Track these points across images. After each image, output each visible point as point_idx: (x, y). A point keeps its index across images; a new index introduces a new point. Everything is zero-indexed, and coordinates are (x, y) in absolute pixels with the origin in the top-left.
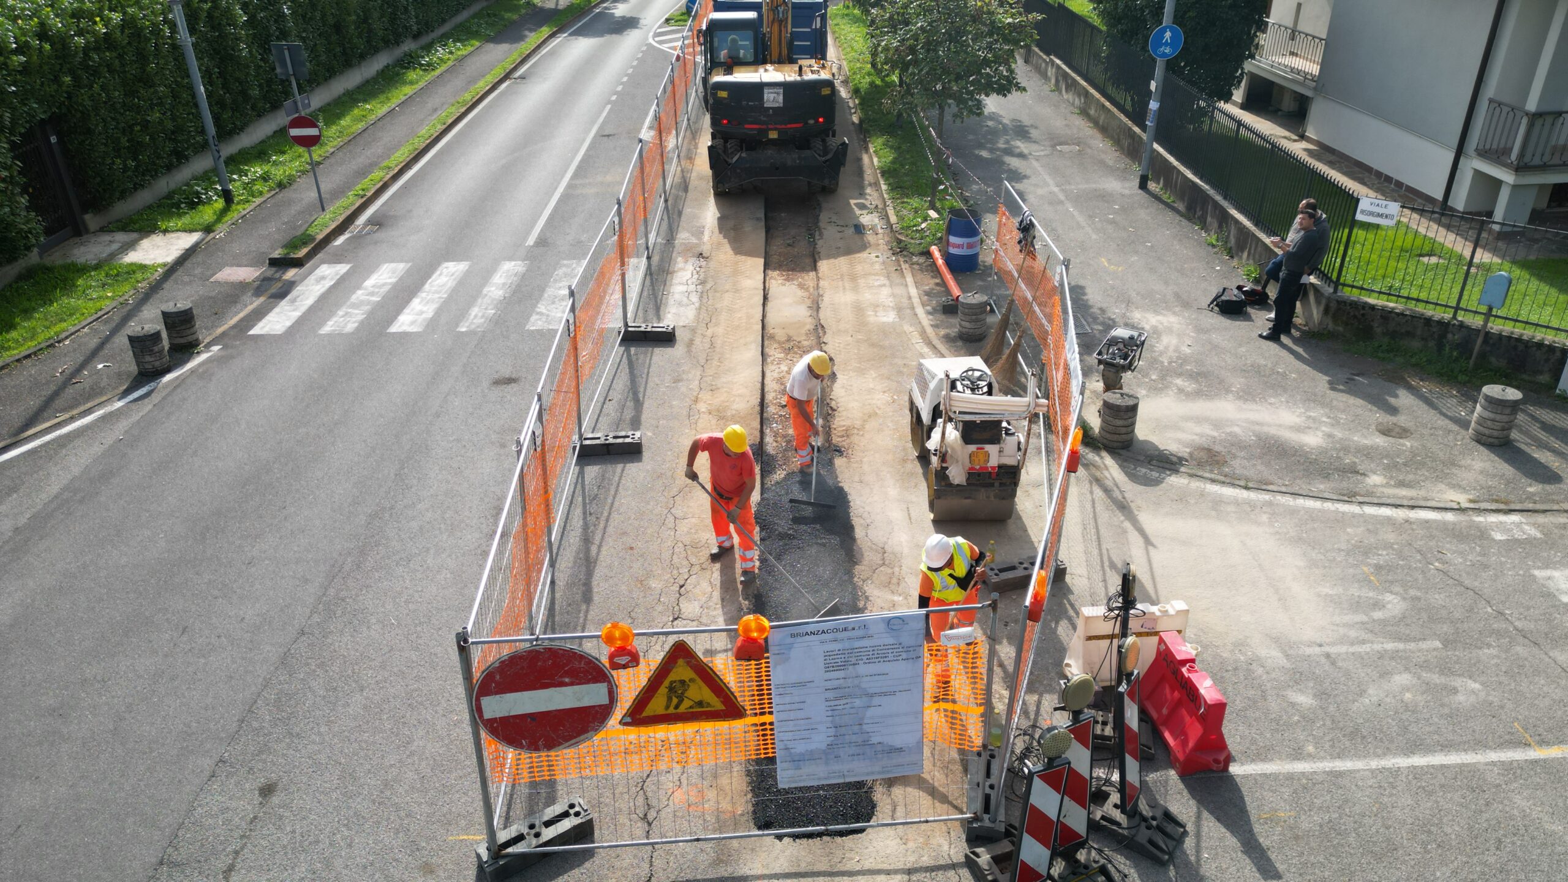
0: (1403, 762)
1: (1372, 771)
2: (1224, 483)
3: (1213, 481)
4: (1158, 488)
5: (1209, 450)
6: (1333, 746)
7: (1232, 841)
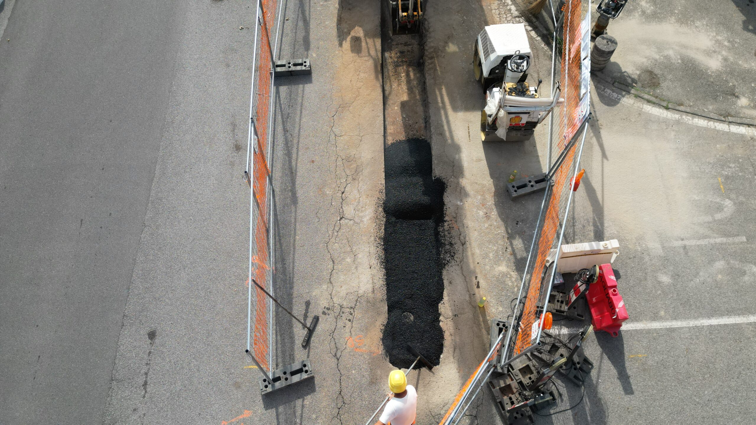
0: (706, 322)
1: (689, 328)
2: (654, 103)
3: (649, 101)
4: (615, 108)
5: (651, 73)
6: (674, 312)
7: (614, 372)
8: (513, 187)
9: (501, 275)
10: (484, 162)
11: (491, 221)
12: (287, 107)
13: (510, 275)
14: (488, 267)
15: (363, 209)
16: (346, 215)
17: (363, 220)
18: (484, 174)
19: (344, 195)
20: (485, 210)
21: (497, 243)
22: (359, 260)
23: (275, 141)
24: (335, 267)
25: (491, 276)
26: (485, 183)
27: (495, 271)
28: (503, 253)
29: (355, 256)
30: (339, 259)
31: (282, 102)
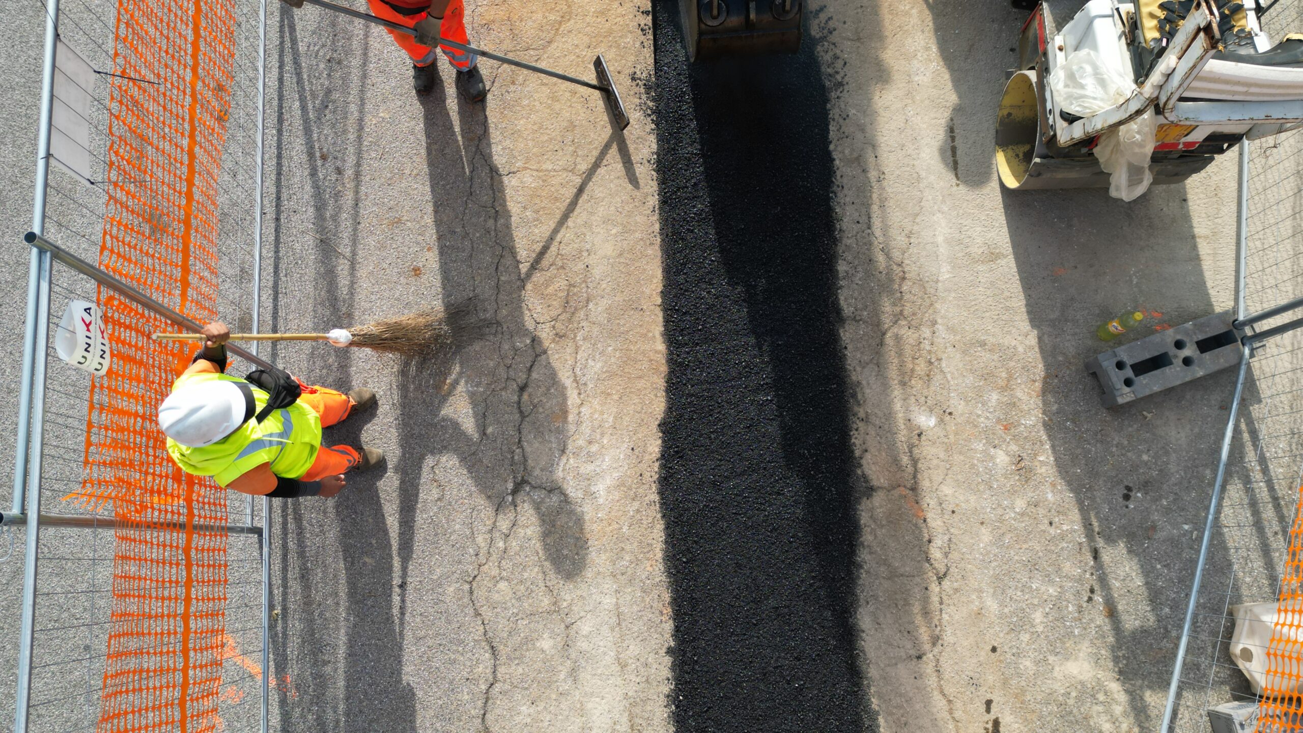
8: (1120, 365)
9: (1074, 694)
10: (1008, 265)
11: (1036, 487)
12: (322, 66)
13: (1106, 693)
14: (1027, 664)
15: (594, 448)
16: (537, 472)
17: (593, 489)
18: (1007, 309)
19: (525, 397)
20: (1014, 447)
21: (1059, 569)
22: (583, 645)
23: (284, 196)
24: (501, 670)
25: (1039, 698)
26: (1014, 343)
27: (1054, 679)
28: (1080, 610)
29: (567, 627)
30: (516, 640)
31: (302, 48)
